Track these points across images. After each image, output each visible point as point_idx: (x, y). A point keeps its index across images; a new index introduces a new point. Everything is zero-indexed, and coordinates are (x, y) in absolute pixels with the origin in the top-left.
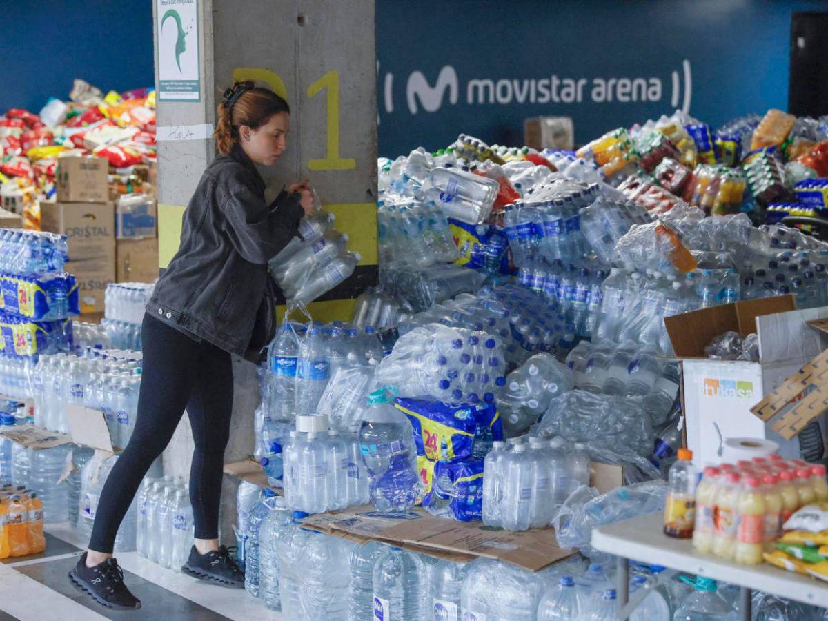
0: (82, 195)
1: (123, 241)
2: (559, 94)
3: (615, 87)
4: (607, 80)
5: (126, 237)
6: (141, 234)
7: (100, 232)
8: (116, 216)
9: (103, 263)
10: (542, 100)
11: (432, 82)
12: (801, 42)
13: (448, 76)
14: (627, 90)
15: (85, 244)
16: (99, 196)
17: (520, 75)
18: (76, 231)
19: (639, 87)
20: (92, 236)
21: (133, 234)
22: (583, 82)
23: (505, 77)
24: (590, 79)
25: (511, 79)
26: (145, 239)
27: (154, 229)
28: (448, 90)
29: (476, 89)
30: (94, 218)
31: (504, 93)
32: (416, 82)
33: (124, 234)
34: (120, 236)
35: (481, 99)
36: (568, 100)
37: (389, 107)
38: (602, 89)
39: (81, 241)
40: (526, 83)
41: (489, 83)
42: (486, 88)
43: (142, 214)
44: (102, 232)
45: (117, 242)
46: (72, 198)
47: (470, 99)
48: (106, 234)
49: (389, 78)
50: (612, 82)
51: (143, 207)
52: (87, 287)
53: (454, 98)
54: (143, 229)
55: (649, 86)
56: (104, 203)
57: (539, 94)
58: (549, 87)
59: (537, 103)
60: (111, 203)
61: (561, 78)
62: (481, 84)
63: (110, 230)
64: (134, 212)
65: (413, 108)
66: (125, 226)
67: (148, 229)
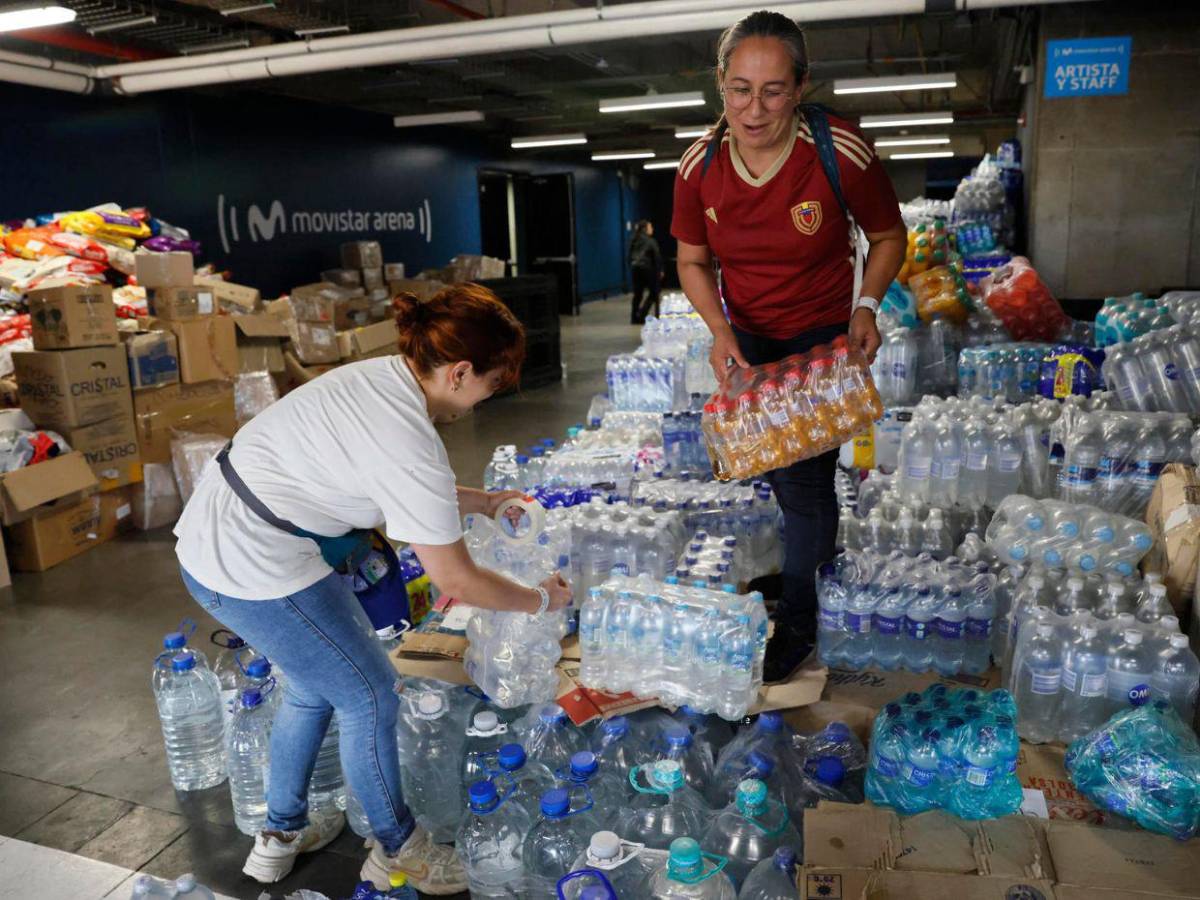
0: (86, 337)
1: (141, 392)
2: (353, 224)
3: (387, 219)
4: (382, 213)
5: (146, 387)
6: (162, 380)
7: (114, 383)
8: (129, 361)
9: (121, 423)
10: (344, 229)
11: (267, 215)
12: (483, 189)
13: (277, 209)
14: (394, 221)
15: (97, 401)
16: (109, 338)
17: (328, 209)
18: (85, 386)
19: (402, 219)
20: (104, 391)
21: (154, 381)
22: (367, 215)
23: (317, 211)
24: (372, 212)
25: (321, 212)
26: (168, 386)
27: (177, 372)
28: (278, 221)
29: (298, 219)
30: (104, 366)
31: (318, 224)
32: (255, 214)
33: (143, 384)
34: (139, 386)
35: (303, 229)
36: (360, 229)
37: (236, 237)
38: (379, 221)
39: (93, 398)
40: (332, 216)
41: (306, 215)
42: (305, 219)
43: (162, 355)
44: (115, 383)
45: (134, 394)
46: (73, 344)
47: (295, 229)
48: (120, 386)
49: (233, 211)
50: (385, 215)
51: (162, 346)
52: (107, 457)
53: (283, 228)
54: (165, 374)
55: (408, 218)
56: (113, 346)
57: (341, 225)
58: (346, 218)
59: (340, 232)
60: (122, 344)
61: (354, 211)
62: (302, 216)
63: (125, 380)
64: (152, 353)
65: (254, 237)
66: (144, 371)
67: (170, 372)
